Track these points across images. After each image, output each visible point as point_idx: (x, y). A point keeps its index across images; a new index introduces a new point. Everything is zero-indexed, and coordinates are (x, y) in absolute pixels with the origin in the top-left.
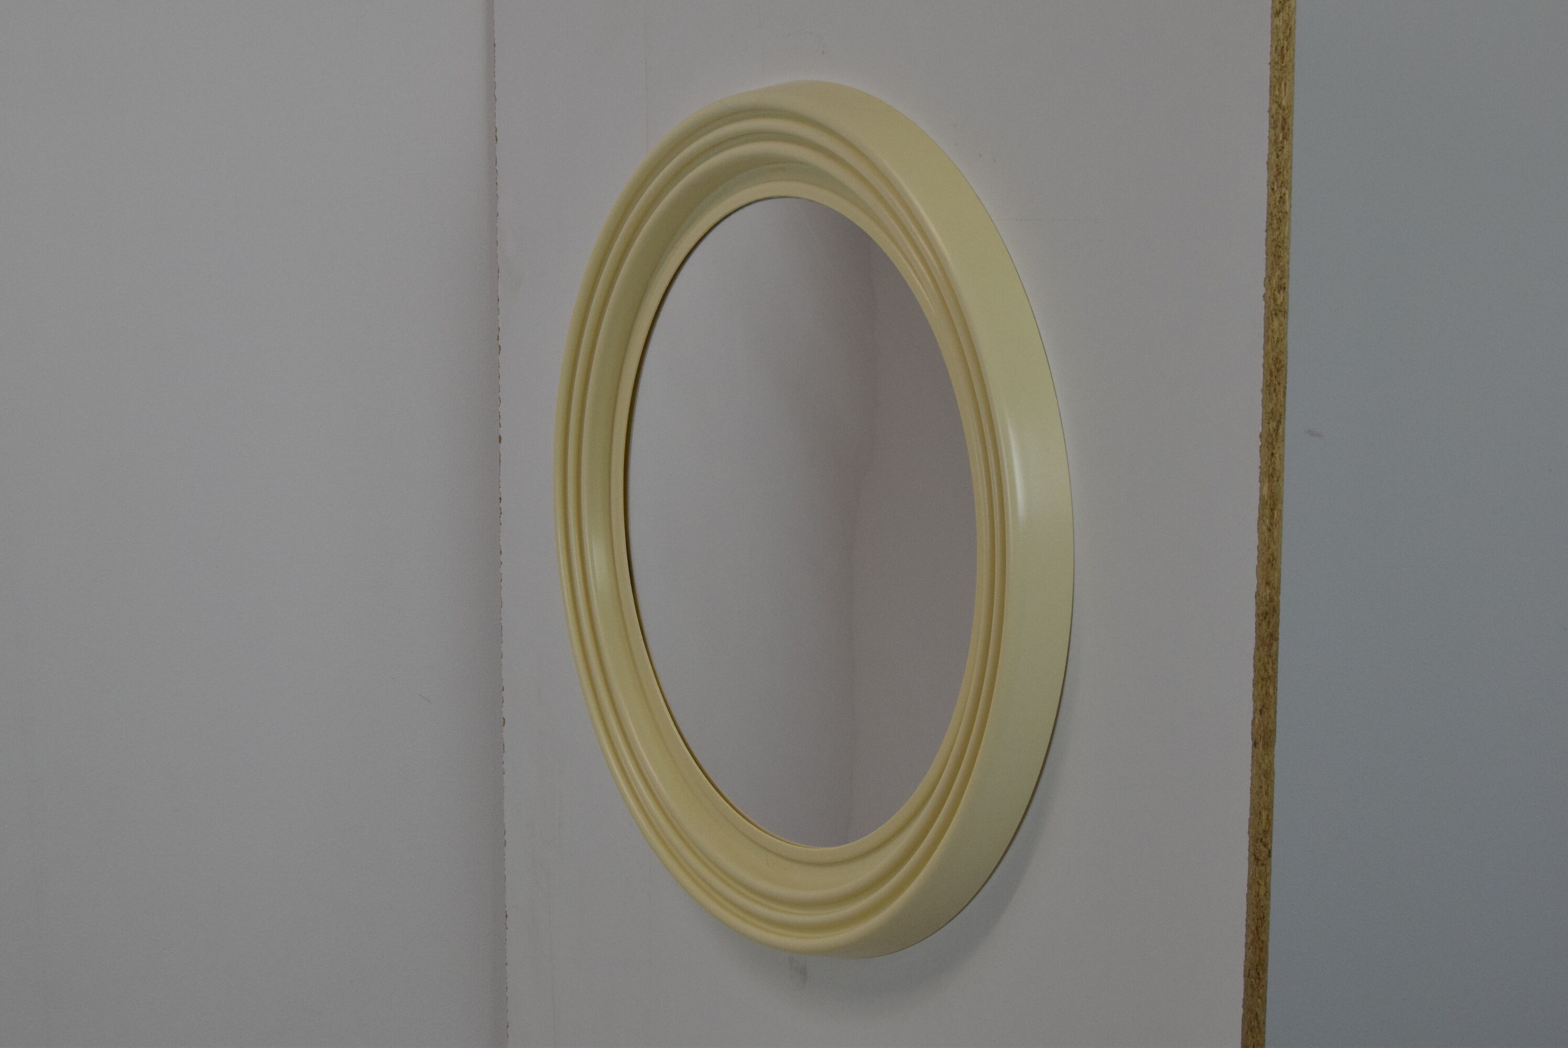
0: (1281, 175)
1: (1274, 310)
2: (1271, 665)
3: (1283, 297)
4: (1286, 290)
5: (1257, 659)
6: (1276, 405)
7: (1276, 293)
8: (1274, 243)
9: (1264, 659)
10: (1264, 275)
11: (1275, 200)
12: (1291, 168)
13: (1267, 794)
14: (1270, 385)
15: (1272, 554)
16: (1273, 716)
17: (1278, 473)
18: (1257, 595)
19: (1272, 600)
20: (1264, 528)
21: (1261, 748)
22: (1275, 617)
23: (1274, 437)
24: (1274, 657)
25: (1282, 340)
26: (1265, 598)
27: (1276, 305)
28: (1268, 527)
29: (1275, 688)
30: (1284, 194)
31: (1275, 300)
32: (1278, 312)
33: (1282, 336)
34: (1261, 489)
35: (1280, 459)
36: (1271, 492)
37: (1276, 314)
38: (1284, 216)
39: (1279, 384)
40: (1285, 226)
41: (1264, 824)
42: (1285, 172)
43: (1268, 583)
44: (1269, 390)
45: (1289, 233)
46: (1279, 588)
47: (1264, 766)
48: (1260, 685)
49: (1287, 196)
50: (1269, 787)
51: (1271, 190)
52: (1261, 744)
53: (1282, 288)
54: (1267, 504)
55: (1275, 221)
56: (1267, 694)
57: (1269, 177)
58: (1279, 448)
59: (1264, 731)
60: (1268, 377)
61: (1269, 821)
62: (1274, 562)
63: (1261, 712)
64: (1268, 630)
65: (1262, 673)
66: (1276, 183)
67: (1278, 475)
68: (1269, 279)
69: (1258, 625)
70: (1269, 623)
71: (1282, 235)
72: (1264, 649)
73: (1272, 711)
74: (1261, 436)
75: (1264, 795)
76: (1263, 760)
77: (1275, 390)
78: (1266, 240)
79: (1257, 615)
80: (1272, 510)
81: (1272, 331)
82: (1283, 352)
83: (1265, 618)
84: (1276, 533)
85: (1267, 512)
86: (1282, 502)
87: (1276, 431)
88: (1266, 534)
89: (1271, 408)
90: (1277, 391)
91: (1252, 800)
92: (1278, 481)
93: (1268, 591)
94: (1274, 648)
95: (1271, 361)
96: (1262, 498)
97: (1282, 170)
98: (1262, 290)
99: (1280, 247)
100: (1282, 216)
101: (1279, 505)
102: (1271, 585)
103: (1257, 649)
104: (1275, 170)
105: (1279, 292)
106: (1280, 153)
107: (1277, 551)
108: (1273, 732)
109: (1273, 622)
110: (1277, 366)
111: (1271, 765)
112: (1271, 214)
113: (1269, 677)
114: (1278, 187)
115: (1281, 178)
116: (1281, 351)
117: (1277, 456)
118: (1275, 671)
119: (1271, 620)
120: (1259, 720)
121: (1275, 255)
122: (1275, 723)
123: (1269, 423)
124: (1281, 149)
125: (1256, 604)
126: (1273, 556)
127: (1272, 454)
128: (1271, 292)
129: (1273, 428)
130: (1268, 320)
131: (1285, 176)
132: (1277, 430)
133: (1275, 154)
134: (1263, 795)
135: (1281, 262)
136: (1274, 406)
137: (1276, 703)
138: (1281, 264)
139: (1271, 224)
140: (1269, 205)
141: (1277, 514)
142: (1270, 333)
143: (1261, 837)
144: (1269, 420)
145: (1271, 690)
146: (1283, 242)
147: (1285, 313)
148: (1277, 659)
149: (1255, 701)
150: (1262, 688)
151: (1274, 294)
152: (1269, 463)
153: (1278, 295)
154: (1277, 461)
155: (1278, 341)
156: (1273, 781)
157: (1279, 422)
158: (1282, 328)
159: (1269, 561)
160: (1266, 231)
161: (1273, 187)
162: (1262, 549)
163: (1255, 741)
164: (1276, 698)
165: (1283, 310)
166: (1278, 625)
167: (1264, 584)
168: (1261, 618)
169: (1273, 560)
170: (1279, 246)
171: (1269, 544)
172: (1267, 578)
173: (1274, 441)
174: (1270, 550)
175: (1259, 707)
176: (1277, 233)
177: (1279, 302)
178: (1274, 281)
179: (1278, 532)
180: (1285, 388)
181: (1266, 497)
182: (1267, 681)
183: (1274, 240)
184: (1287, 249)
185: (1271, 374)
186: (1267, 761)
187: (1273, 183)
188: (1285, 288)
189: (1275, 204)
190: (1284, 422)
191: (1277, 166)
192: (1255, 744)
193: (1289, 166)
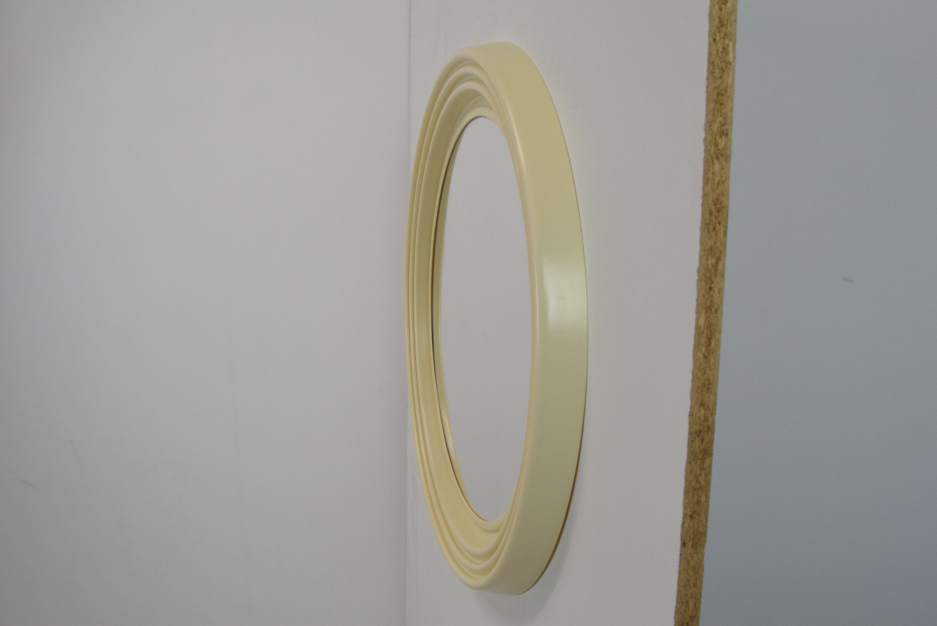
0: (725, 27)
1: (715, 154)
2: (703, 476)
3: (725, 142)
4: (729, 136)
5: (689, 472)
6: (715, 243)
7: (717, 138)
8: (716, 92)
9: (696, 472)
10: (703, 120)
11: (717, 50)
12: (735, 21)
13: (695, 585)
14: (709, 224)
15: (708, 379)
16: (704, 521)
17: (716, 306)
18: (691, 415)
19: (706, 420)
20: (700, 355)
21: (690, 548)
22: (709, 435)
23: (713, 271)
24: (707, 470)
25: (723, 183)
26: (699, 418)
27: (718, 150)
28: (704, 354)
29: (707, 497)
30: (728, 46)
31: (716, 144)
32: (720, 157)
33: (724, 179)
34: (697, 319)
35: (719, 293)
36: (709, 322)
37: (717, 158)
38: (727, 67)
39: (719, 223)
40: (729, 76)
41: (691, 611)
42: (729, 25)
43: (702, 405)
44: (708, 229)
45: (733, 83)
46: (714, 409)
47: (692, 563)
48: (691, 494)
49: (731, 48)
50: (698, 580)
51: (712, 41)
52: (690, 544)
53: (724, 133)
54: (703, 333)
55: (717, 71)
56: (698, 502)
57: (710, 27)
58: (718, 282)
59: (694, 533)
60: (707, 217)
61: (697, 608)
62: (710, 386)
63: (691, 516)
64: (701, 446)
65: (694, 484)
66: (718, 35)
67: (716, 308)
68: (709, 125)
69: (691, 442)
70: (703, 440)
71: (725, 84)
72: (696, 463)
73: (703, 518)
74: (699, 271)
75: (692, 586)
76: (692, 557)
77: (714, 229)
78: (707, 87)
79: (690, 433)
80: (709, 339)
81: (713, 174)
82: (725, 194)
83: (699, 436)
84: (712, 360)
85: (704, 340)
86: (720, 333)
87: (716, 267)
88: (702, 361)
89: (709, 245)
90: (717, 229)
91: (679, 591)
92: (716, 313)
93: (703, 412)
94: (707, 462)
95: (710, 202)
96: (698, 327)
97: (725, 22)
98: (702, 135)
99: (723, 95)
100: (725, 67)
101: (717, 335)
102: (706, 407)
103: (689, 462)
104: (717, 21)
105: (721, 137)
106: (723, 6)
107: (713, 376)
108: (704, 534)
109: (706, 439)
110: (718, 206)
111: (700, 563)
112: (713, 63)
113: (701, 487)
114: (720, 38)
115: (723, 30)
116: (722, 193)
117: (716, 290)
118: (708, 483)
119: (705, 437)
120: (689, 524)
121: (717, 103)
122: (705, 526)
123: (707, 259)
124: (724, 2)
125: (690, 423)
126: (709, 381)
127: (711, 288)
128: (712, 137)
129: (712, 264)
130: (708, 163)
131: (729, 28)
132: (717, 266)
133: (717, 7)
134: (690, 587)
135: (723, 109)
136: (713, 244)
137: (707, 510)
138: (723, 111)
139: (713, 73)
140: (710, 54)
141: (715, 343)
142: (710, 175)
143: (687, 621)
144: (707, 256)
145: (703, 499)
146: (726, 91)
147: (727, 158)
148: (710, 472)
149: (685, 508)
150: (693, 497)
151: (715, 138)
152: (707, 296)
153: (720, 140)
154: (716, 295)
155: (719, 183)
156: (702, 576)
157: (718, 259)
158: (723, 171)
159: (704, 385)
160: (707, 79)
161: (715, 38)
162: (697, 374)
163: (684, 541)
164: (708, 505)
165: (724, 154)
166: (712, 442)
167: (698, 404)
168: (694, 435)
169: (709, 384)
170: (721, 94)
171: (705, 370)
172: (702, 400)
173: (712, 276)
174: (706, 376)
175: (689, 513)
176: (719, 82)
177: (721, 147)
178: (716, 127)
179: (715, 360)
180: (726, 228)
181: (703, 326)
182: (698, 491)
183: (715, 88)
184: (731, 98)
185: (711, 213)
186: (695, 559)
187: (715, 34)
188: (727, 134)
189: (717, 54)
190: (724, 260)
191: (719, 18)
192: (684, 544)
193: (733, 20)
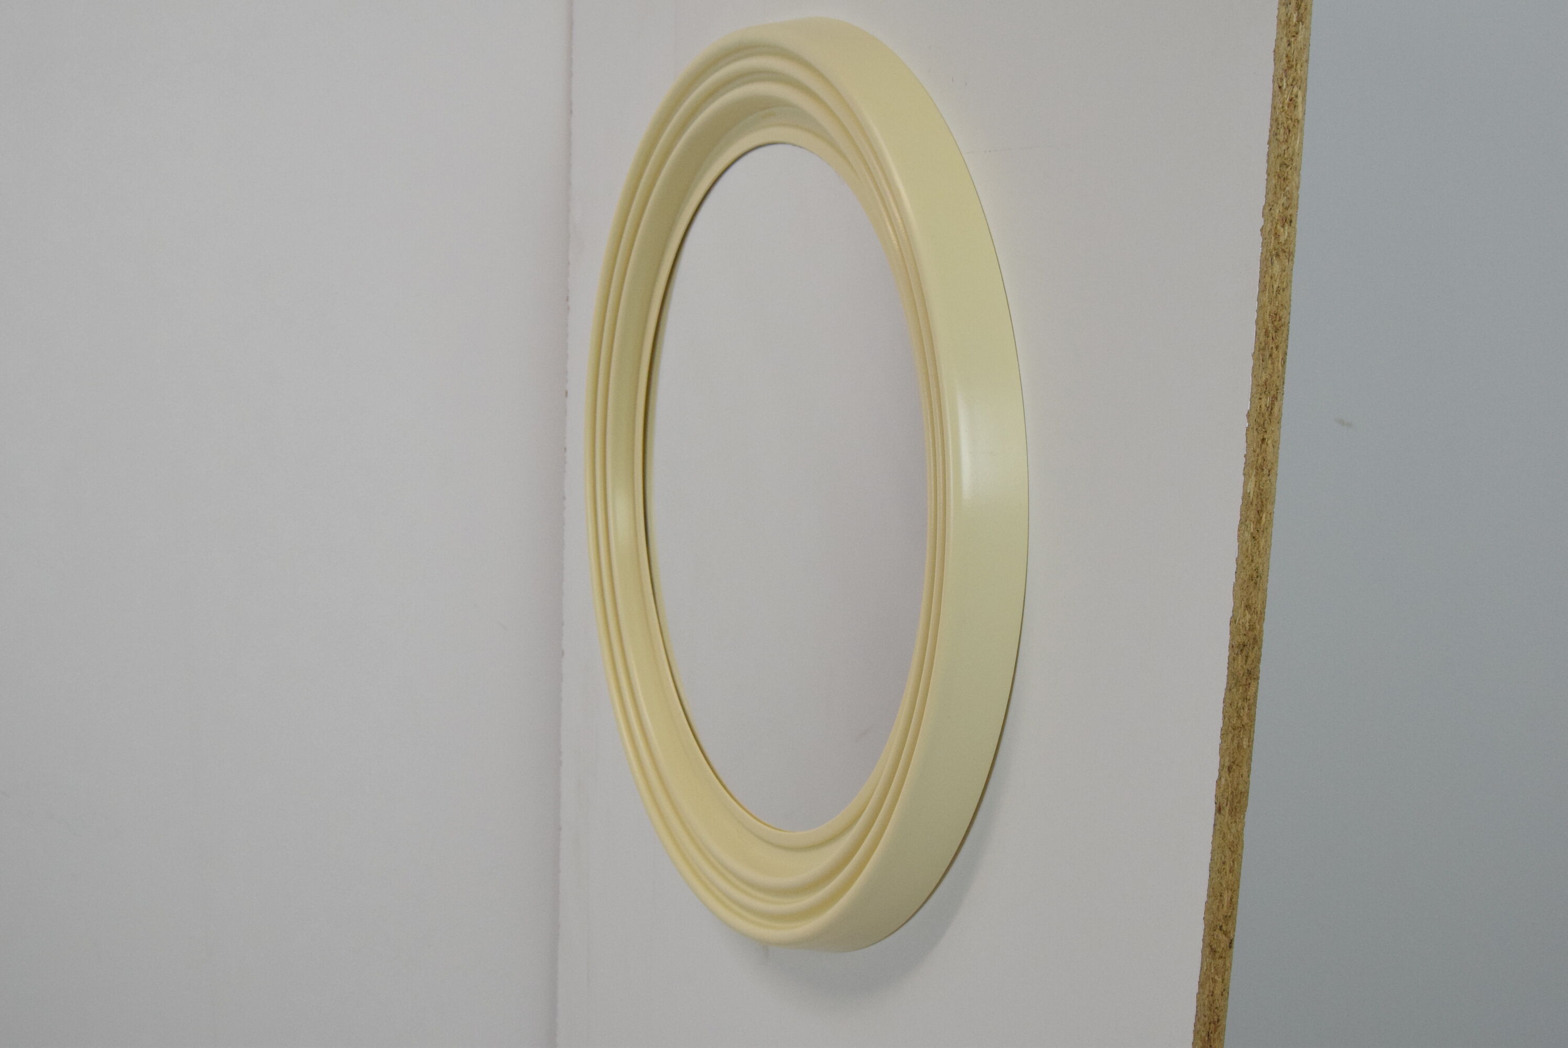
0: (1293, 69)
1: (1275, 249)
2: (1246, 710)
3: (1288, 233)
4: (1292, 224)
5: (1229, 703)
6: (1271, 376)
7: (1279, 227)
8: (1279, 161)
9: (1238, 703)
10: (1262, 202)
11: (1283, 103)
12: (1307, 61)
13: (1231, 871)
14: (1264, 349)
15: (1257, 570)
16: (1245, 774)
17: (1269, 464)
18: (1233, 621)
19: (1252, 628)
20: (1247, 536)
21: (1227, 815)
22: (1255, 650)
23: (1266, 416)
24: (1252, 701)
25: (1284, 290)
26: (1244, 626)
27: (1279, 243)
28: (1252, 534)
29: (1251, 740)
30: (1297, 96)
31: (1277, 236)
32: (1281, 254)
33: (1285, 285)
34: (1245, 484)
35: (1273, 447)
36: (1259, 489)
37: (1277, 255)
38: (1294, 125)
39: (1277, 347)
40: (1296, 139)
41: (1225, 908)
42: (1299, 66)
43: (1248, 607)
44: (1263, 355)
45: (1300, 149)
46: (1263, 613)
47: (1230, 837)
48: (1231, 735)
49: (1300, 100)
50: (1236, 863)
51: (1277, 88)
52: (1227, 809)
53: (1288, 221)
54: (1252, 504)
55: (1282, 131)
56: (1239, 746)
57: (1276, 70)
58: (1273, 431)
59: (1232, 793)
60: (1262, 338)
61: (1233, 904)
62: (1258, 579)
63: (1230, 769)
64: (1245, 667)
65: (1234, 721)
66: (1285, 80)
67: (1269, 468)
68: (1269, 207)
69: (1232, 660)
70: (1247, 657)
71: (1290, 149)
72: (1238, 690)
73: (1244, 771)
74: (1248, 415)
75: (1228, 872)
76: (1229, 829)
77: (1271, 355)
78: (1268, 155)
79: (1232, 647)
80: (1259, 512)
81: (1271, 278)
82: (1285, 306)
83: (1242, 651)
84: (1262, 543)
85: (1252, 514)
86: (1273, 503)
87: (1270, 409)
88: (1250, 544)
89: (1264, 379)
90: (1273, 355)
91: (1211, 879)
92: (1269, 475)
93: (1248, 617)
94: (1252, 688)
95: (1267, 317)
96: (1246, 496)
97: (1294, 63)
98: (1260, 222)
99: (1287, 166)
100: (1292, 126)
101: (1269, 507)
102: (1253, 609)
103: (1229, 689)
104: (1285, 60)
105: (1283, 226)
106: (1293, 39)
107: (1263, 565)
108: (1244, 794)
109: (1252, 655)
110: (1276, 323)
111: (1239, 836)
112: (1276, 120)
113: (1243, 725)
114: (1287, 85)
115: (1292, 73)
116: (1282, 305)
117: (1269, 442)
118: (1252, 718)
119: (1250, 654)
120: (1226, 780)
121: (1279, 177)
122: (1247, 783)
123: (1260, 399)
124: (1294, 34)
125: (1231, 633)
126: (1257, 572)
127: (1263, 440)
128: (1272, 225)
129: (1266, 406)
130: (1267, 260)
131: (1299, 72)
132: (1272, 409)
133: (1285, 40)
134: (1226, 872)
135: (1287, 185)
136: (1268, 377)
137: (1250, 759)
138: (1288, 188)
139: (1276, 134)
140: (1274, 108)
141: (1266, 518)
142: (1268, 279)
143: (1221, 923)
144: (1261, 394)
145: (1245, 743)
146: (1292, 160)
147: (1290, 255)
148: (1255, 704)
149: (1222, 756)
150: (1232, 740)
151: (1276, 227)
152: (1258, 450)
153: (1282, 230)
154: (1270, 449)
155: (1278, 291)
156: (1241, 855)
157: (1275, 398)
158: (1284, 273)
159: (1251, 578)
160: (1269, 143)
161: (1281, 85)
162: (1242, 563)
163: (1220, 807)
164: (1251, 752)
165: (1287, 250)
166: (1259, 661)
167: (1243, 606)
168: (1236, 650)
169: (1257, 577)
170: (1285, 164)
171: (1253, 556)
172: (1248, 600)
173: (1266, 422)
174: (1253, 565)
175: (1227, 764)
176: (1284, 147)
177: (1282, 239)
178: (1277, 211)
179: (1266, 542)
180: (1286, 354)
181: (1251, 495)
182: (1240, 731)
183: (1279, 156)
184: (1297, 169)
185: (1267, 334)
186: (1233, 830)
187: (1282, 79)
188: (1291, 222)
189: (1283, 107)
190: (1282, 400)
191: (1287, 56)
192: (1219, 810)
193: (1304, 59)
